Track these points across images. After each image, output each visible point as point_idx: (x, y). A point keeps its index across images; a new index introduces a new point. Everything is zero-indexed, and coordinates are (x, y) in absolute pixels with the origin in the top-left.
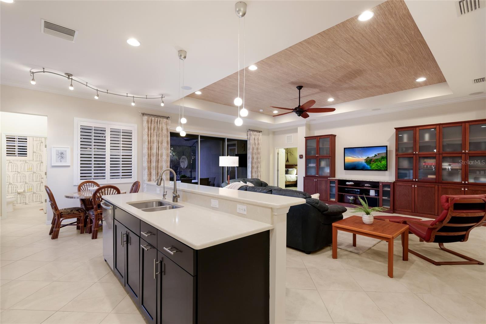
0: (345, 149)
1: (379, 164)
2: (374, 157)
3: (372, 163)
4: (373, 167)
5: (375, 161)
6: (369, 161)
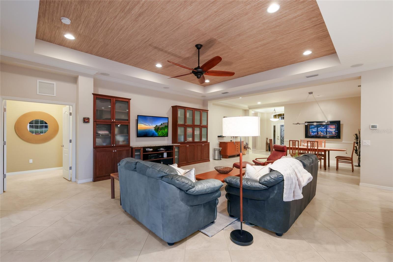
0: (138, 116)
1: (163, 132)
2: (161, 125)
3: (159, 130)
4: (160, 134)
5: (162, 129)
6: (157, 129)
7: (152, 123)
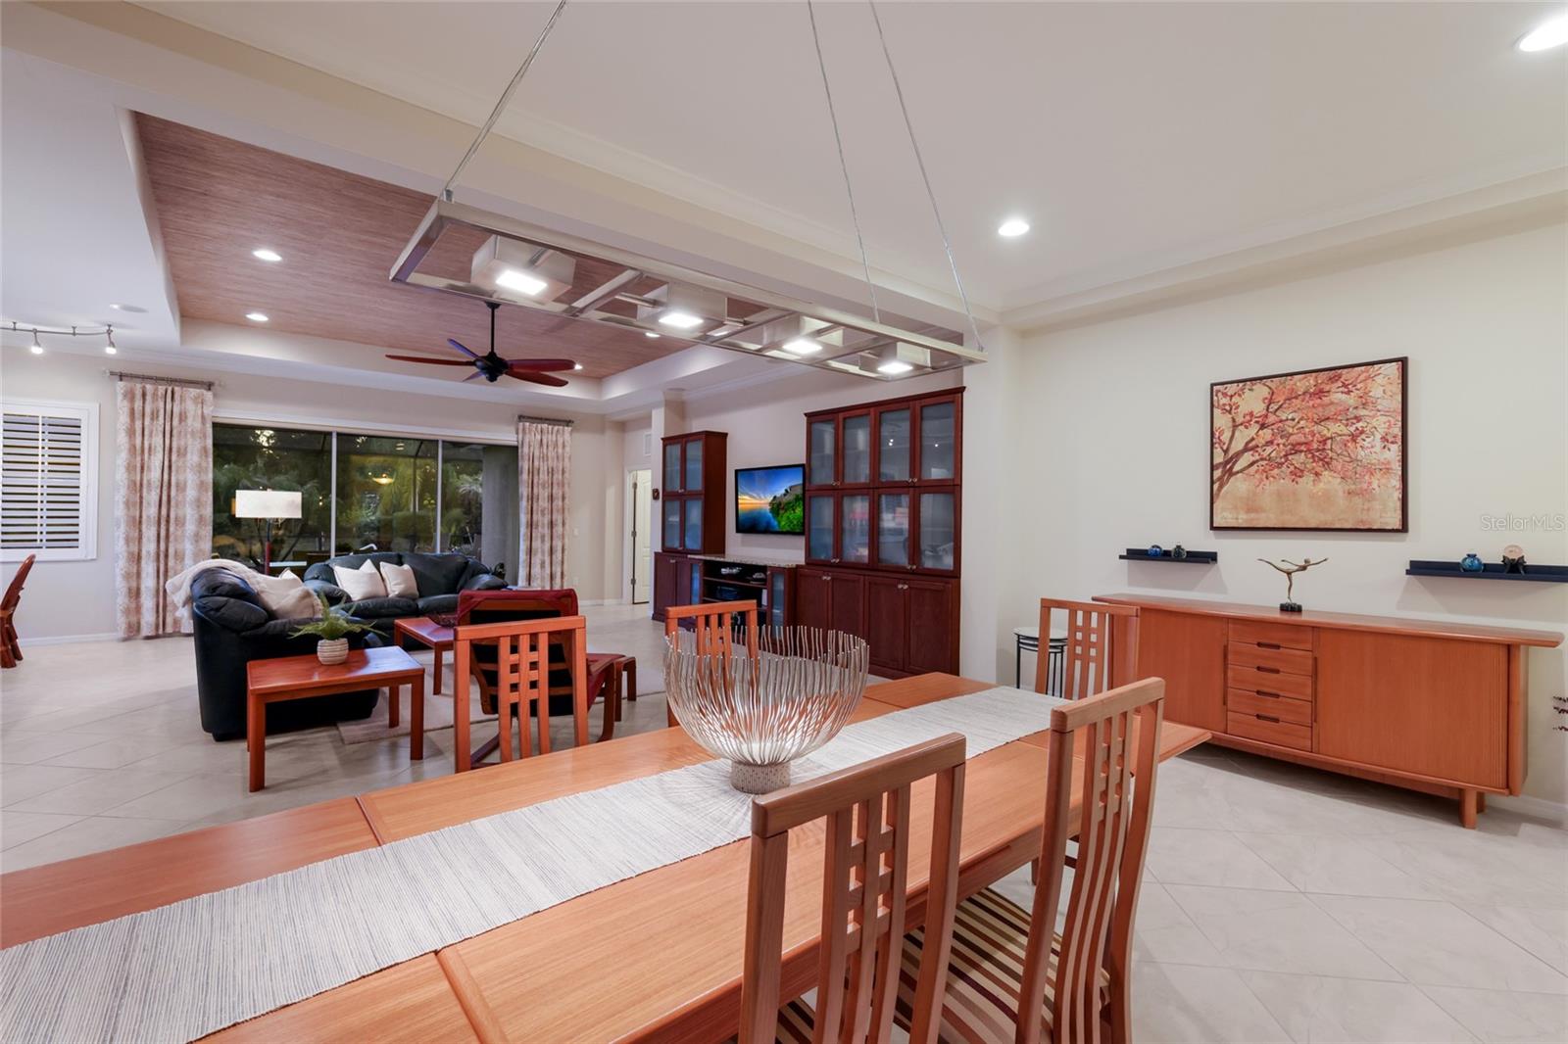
0: (738, 471)
1: (791, 518)
2: (785, 495)
3: (781, 512)
4: (783, 523)
5: (786, 507)
6: (776, 508)
7: (765, 491)
